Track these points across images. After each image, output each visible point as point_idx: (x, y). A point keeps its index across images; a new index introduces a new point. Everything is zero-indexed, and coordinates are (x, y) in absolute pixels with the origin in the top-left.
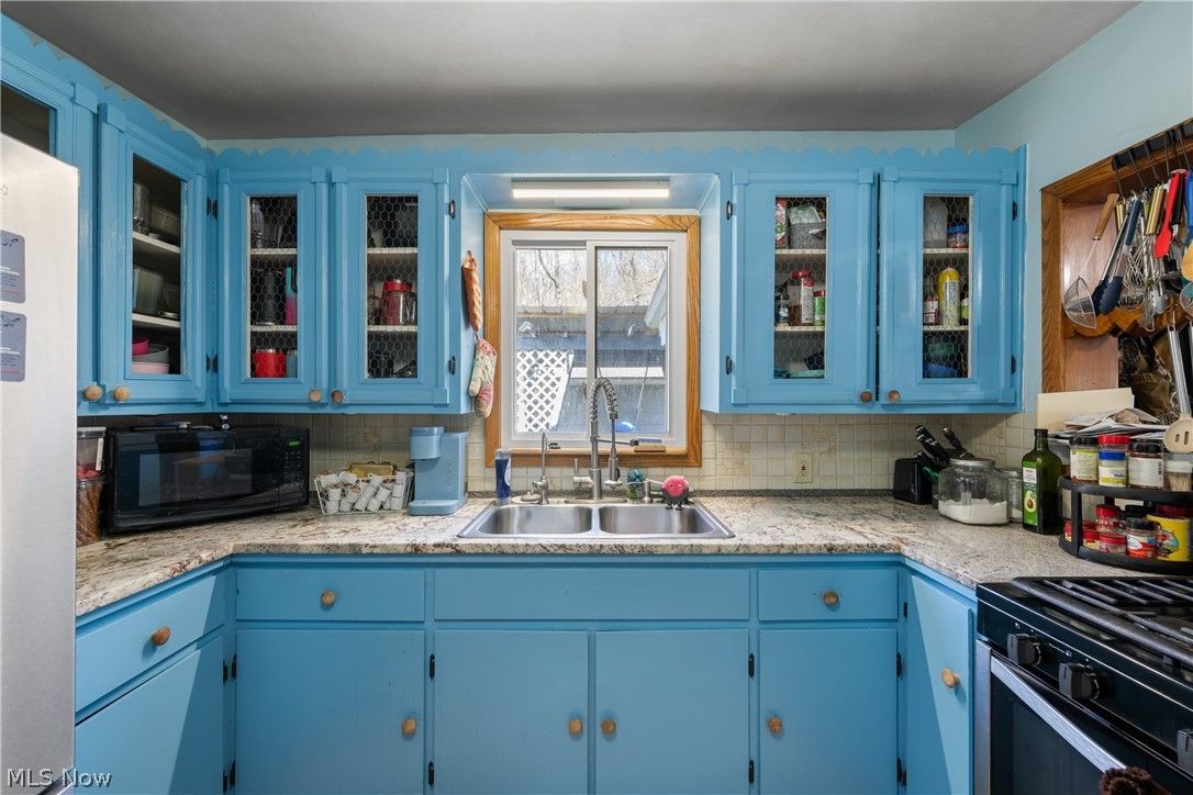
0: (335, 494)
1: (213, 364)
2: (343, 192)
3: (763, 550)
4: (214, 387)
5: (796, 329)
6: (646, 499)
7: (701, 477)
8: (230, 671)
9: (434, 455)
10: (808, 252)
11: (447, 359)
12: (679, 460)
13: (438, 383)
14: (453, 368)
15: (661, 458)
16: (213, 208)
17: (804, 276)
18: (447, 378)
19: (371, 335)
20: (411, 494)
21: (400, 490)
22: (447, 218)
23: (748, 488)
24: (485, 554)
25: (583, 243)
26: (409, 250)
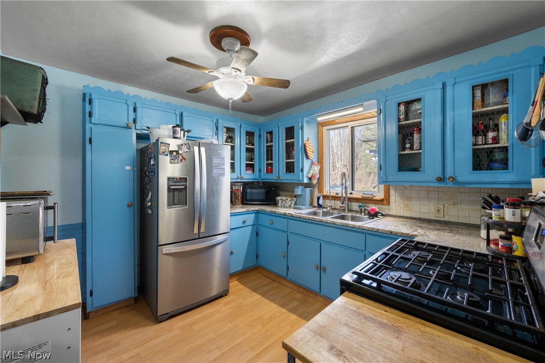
0: (280, 202)
1: (260, 171)
2: (280, 128)
3: (367, 229)
4: (260, 176)
5: (413, 152)
6: (363, 214)
7: (389, 209)
8: (257, 234)
9: (300, 193)
10: (415, 121)
11: (301, 168)
12: (380, 202)
13: (299, 175)
14: (302, 170)
15: (371, 200)
16: (260, 136)
17: (417, 130)
18: (301, 173)
19: (286, 162)
20: (296, 204)
21: (293, 202)
22: (300, 131)
23: (411, 216)
24: (298, 217)
25: (347, 126)
26: (292, 140)
